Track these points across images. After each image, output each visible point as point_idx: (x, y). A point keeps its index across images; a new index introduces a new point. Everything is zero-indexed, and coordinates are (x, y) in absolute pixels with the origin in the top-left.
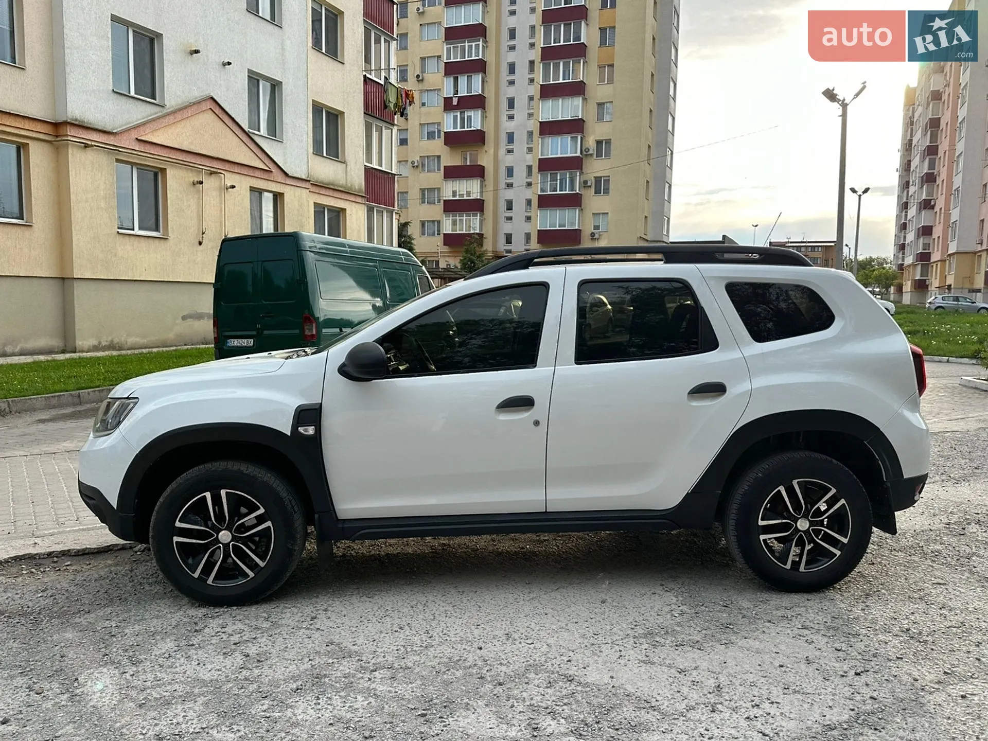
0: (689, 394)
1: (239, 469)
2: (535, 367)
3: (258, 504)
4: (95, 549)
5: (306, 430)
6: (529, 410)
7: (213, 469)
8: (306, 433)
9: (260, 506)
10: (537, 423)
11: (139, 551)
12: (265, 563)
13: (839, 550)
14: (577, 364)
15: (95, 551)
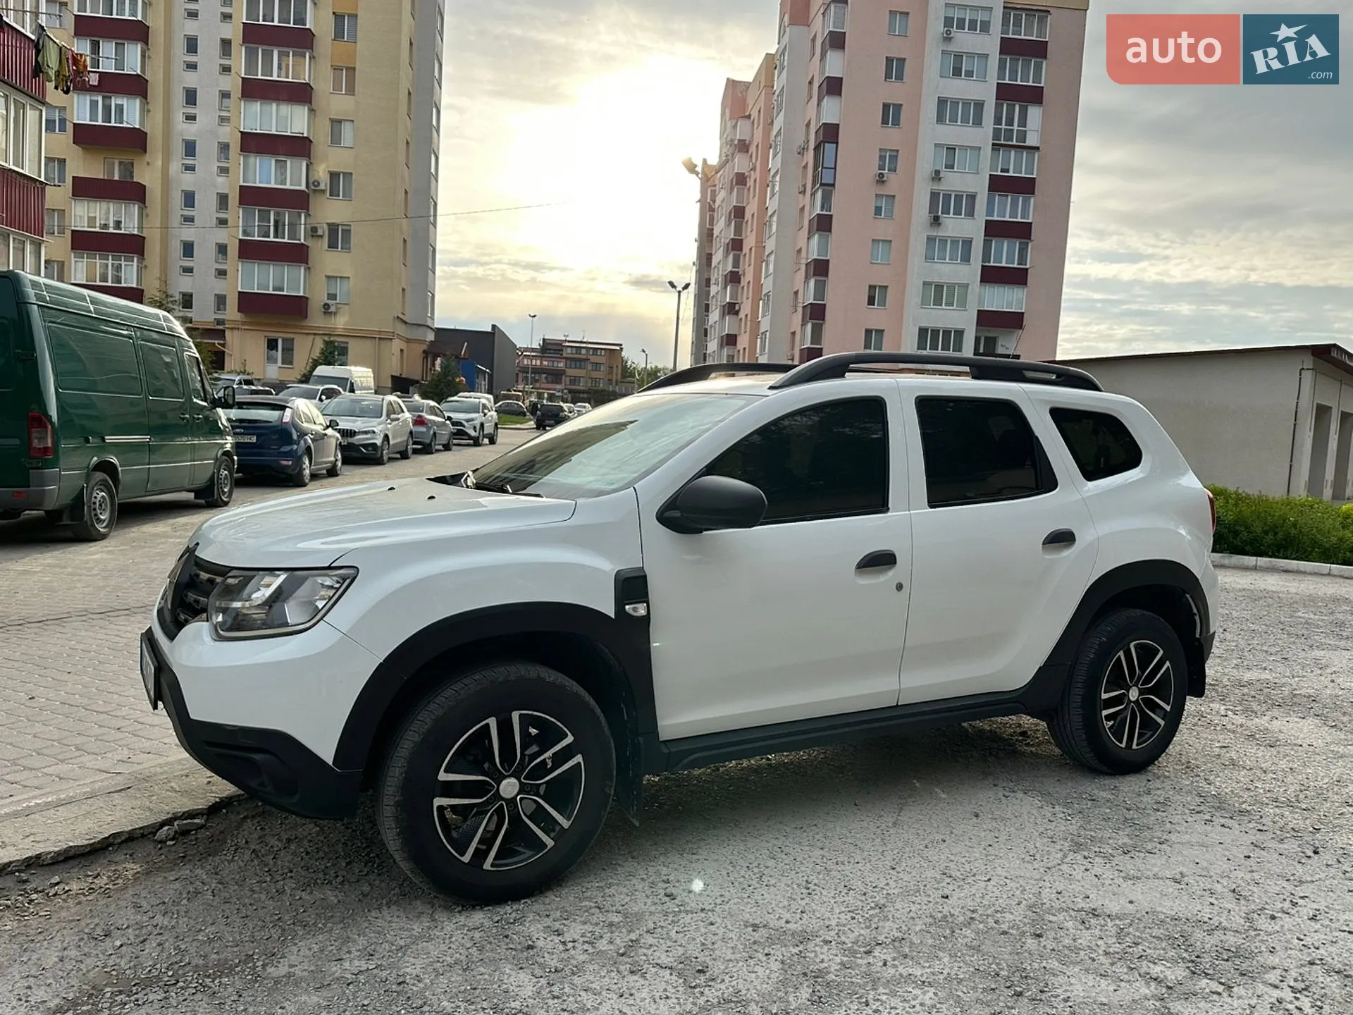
0: (1043, 544)
1: (539, 676)
2: (887, 510)
3: (565, 729)
4: (86, 846)
5: (635, 609)
6: (890, 569)
7: (501, 679)
8: (635, 614)
9: (568, 732)
10: (900, 587)
11: (167, 839)
12: (571, 822)
13: (1163, 719)
14: (931, 507)
15: (87, 850)
